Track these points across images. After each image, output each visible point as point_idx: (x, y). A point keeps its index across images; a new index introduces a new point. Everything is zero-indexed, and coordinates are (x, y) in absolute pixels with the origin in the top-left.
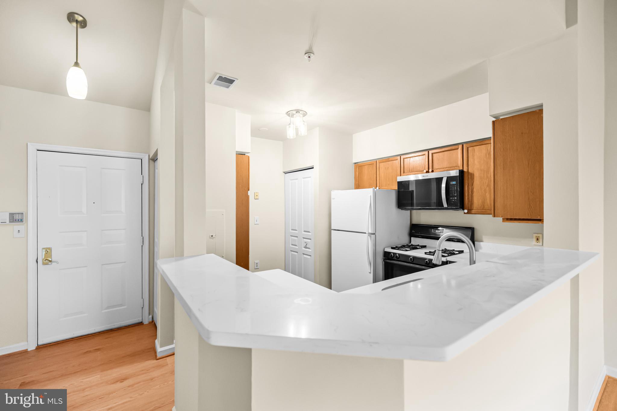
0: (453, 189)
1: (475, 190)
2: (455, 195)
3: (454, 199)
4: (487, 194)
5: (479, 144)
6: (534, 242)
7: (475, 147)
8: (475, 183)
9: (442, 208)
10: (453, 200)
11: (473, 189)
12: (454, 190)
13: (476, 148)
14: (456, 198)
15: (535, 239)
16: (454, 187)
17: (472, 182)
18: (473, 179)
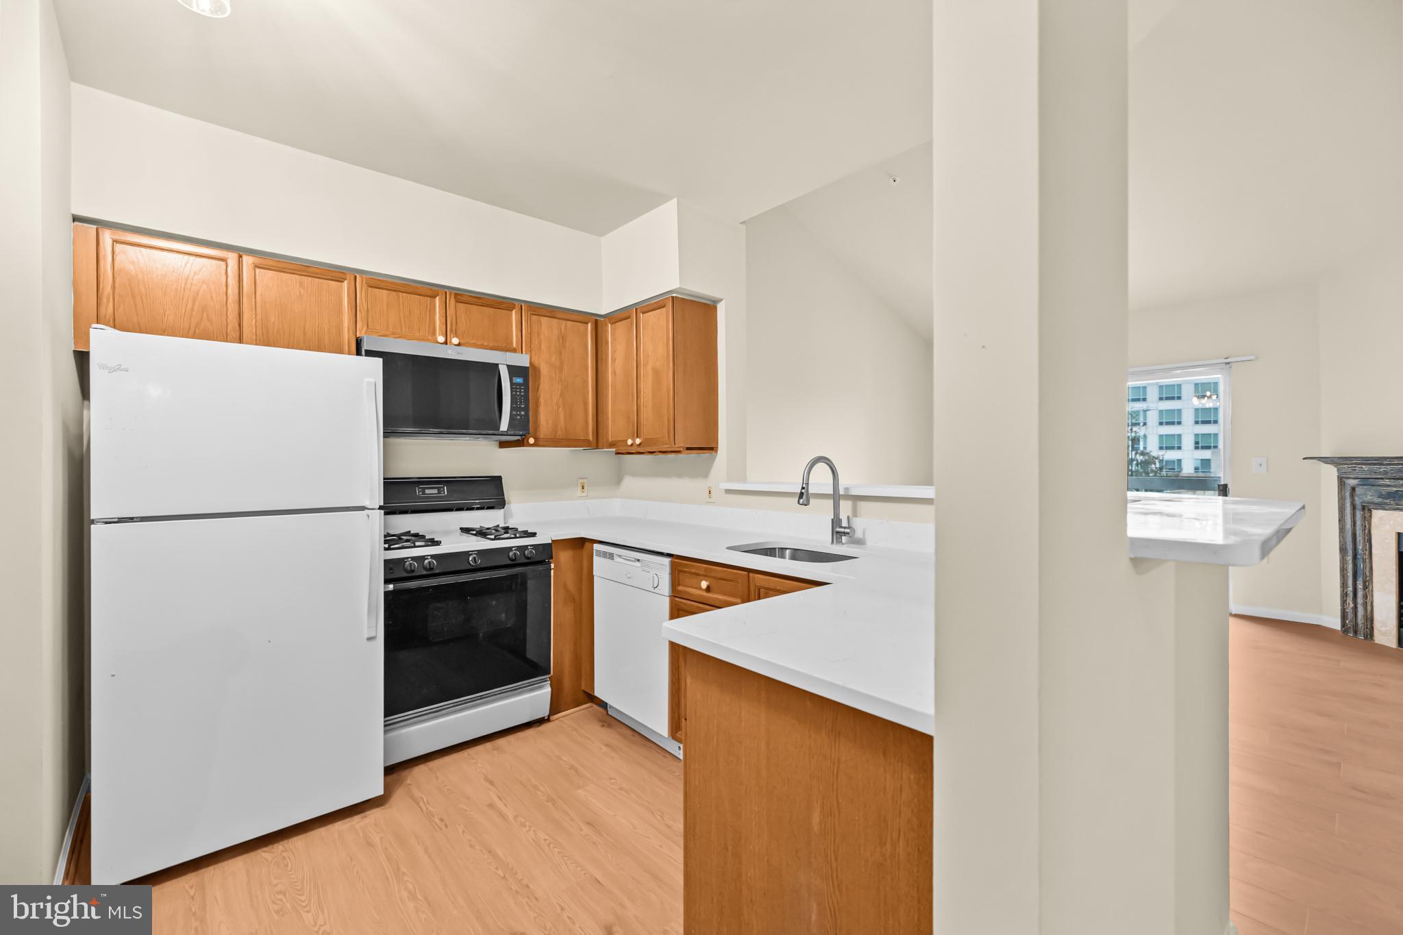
0: (518, 393)
1: (542, 400)
2: (523, 406)
3: (520, 415)
4: (561, 409)
5: (549, 314)
6: (579, 492)
7: (542, 318)
8: (541, 387)
9: (496, 432)
10: (518, 417)
11: (539, 398)
12: (520, 395)
13: (544, 320)
14: (523, 413)
15: (580, 488)
16: (521, 389)
17: (537, 383)
18: (539, 378)
